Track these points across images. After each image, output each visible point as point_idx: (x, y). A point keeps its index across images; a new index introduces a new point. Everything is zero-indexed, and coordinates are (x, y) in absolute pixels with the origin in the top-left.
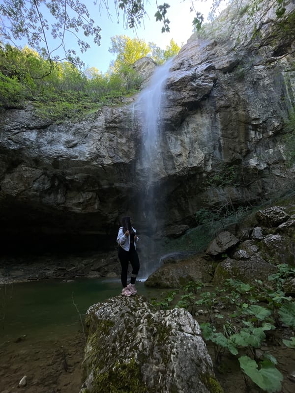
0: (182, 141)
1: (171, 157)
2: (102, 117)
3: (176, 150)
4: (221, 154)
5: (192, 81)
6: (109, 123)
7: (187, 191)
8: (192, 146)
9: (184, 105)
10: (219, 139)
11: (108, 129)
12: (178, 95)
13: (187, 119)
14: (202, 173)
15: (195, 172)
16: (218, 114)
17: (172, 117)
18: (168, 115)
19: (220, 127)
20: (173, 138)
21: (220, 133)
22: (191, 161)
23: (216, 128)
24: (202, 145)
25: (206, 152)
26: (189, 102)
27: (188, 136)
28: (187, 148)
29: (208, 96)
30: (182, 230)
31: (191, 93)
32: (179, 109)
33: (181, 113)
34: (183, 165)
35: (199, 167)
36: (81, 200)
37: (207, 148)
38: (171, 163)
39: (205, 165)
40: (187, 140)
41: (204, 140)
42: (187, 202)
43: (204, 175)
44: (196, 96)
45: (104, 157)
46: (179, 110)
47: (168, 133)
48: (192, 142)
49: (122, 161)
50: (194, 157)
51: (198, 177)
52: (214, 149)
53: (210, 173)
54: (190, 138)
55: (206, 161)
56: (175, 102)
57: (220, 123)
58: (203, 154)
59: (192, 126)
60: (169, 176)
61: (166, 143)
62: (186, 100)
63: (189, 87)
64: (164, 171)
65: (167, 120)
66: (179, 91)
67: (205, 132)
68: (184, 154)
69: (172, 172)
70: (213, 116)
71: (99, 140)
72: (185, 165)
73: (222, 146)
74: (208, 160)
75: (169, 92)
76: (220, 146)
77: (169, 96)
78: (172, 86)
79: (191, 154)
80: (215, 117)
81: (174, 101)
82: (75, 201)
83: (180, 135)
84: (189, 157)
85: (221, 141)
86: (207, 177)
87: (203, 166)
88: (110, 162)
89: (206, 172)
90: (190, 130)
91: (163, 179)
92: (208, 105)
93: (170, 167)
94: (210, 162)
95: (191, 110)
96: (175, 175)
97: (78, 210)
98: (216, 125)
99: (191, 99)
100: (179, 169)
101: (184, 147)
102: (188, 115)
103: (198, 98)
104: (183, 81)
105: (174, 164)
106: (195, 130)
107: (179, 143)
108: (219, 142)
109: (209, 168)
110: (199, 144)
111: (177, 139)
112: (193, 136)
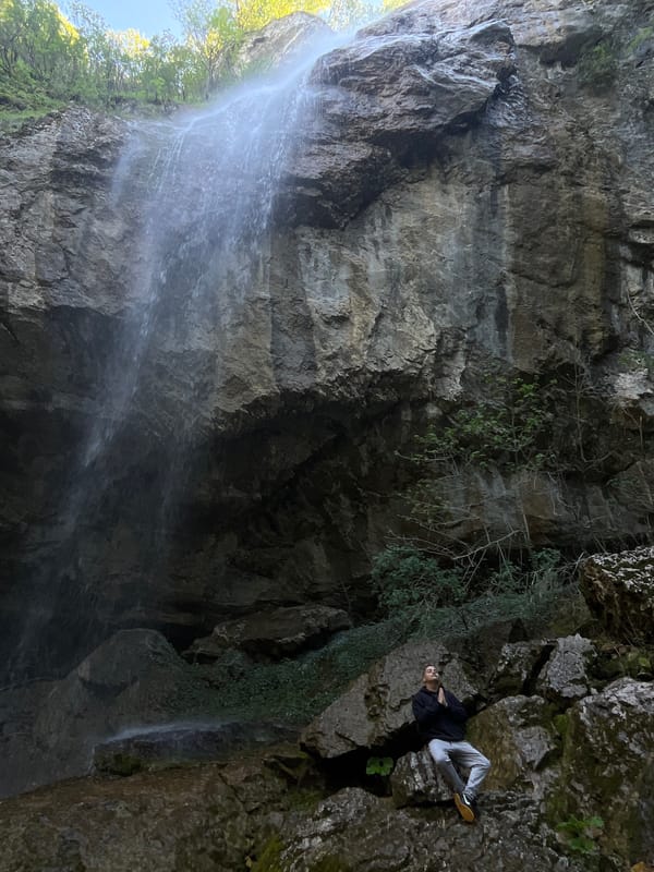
0: (355, 268)
1: (305, 325)
2: (48, 137)
3: (324, 300)
4: (503, 339)
5: (421, 61)
6: (72, 158)
7: (365, 470)
8: (394, 294)
9: (380, 139)
10: (502, 280)
11: (62, 178)
12: (363, 106)
13: (388, 196)
14: (424, 402)
15: (394, 397)
16: (506, 189)
17: (327, 176)
18: (313, 168)
19: (508, 235)
20: (322, 255)
21: (506, 256)
22: (381, 351)
23: (495, 237)
24: (433, 292)
25: (445, 323)
26: (400, 132)
27: (383, 254)
28: (376, 300)
29: (473, 121)
30: (308, 628)
31: (411, 103)
32: (360, 152)
33: (361, 167)
34: (347, 358)
35: (410, 378)
37: (449, 308)
38: (301, 346)
39: (439, 374)
40: (375, 268)
41: (445, 275)
42: (361, 518)
43: (433, 411)
44: (427, 114)
45: (16, 278)
46: (355, 157)
47: (308, 235)
48: (394, 279)
49: (91, 303)
50: (396, 335)
51: (407, 415)
52: (480, 313)
53: (451, 408)
54: (389, 264)
55: (442, 355)
56: (345, 127)
57: (508, 221)
58: (431, 330)
59: (402, 220)
60: (286, 394)
61: (293, 270)
62: (389, 125)
63: (405, 82)
64: (269, 373)
65: (307, 183)
66: (372, 93)
67: (449, 245)
68: (356, 320)
69: (299, 382)
70: (487, 192)
71: (16, 215)
72: (357, 362)
73: (511, 307)
74: (451, 355)
75: (333, 93)
76: (503, 305)
77: (328, 104)
78: (343, 73)
79: (387, 322)
80: (494, 196)
81: (343, 121)
83: (354, 247)
84: (376, 331)
85: (509, 289)
86: (443, 422)
87: (428, 374)
88: (34, 299)
89: (438, 400)
90: (394, 233)
91: (258, 404)
92: (470, 153)
93: (297, 361)
94: (459, 364)
95: (406, 162)
96: (309, 394)
98: (495, 227)
99: (407, 123)
100: (330, 371)
101: (360, 292)
102: (394, 182)
103: (435, 121)
104: (385, 59)
105: (312, 352)
106: (411, 238)
107: (345, 274)
108: (502, 292)
109: (453, 388)
110: (421, 291)
111: (336, 260)
112: (402, 258)
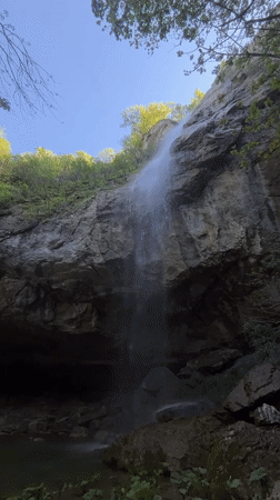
0: (204, 215)
1: (191, 241)
2: (93, 206)
3: (196, 229)
4: (274, 224)
5: (209, 132)
6: (101, 210)
7: (230, 290)
8: (223, 220)
9: (201, 165)
10: (267, 200)
11: (100, 218)
12: (191, 155)
13: (210, 183)
14: (247, 258)
15: (233, 259)
16: (258, 165)
17: (184, 186)
18: (179, 185)
19: (264, 182)
20: (191, 214)
21: (266, 191)
22: (223, 243)
23: (258, 185)
24: (238, 214)
25: (246, 225)
26: (208, 161)
27: (214, 206)
28: (216, 224)
29: (238, 142)
30: (223, 360)
31: (210, 148)
32: (195, 172)
33: (198, 177)
34: (210, 249)
35: (238, 250)
36: (74, 316)
37: (247, 218)
38: (192, 249)
39: (250, 245)
40: (212, 211)
41: (242, 206)
43: (252, 260)
44: (217, 150)
45: (94, 254)
46: (194, 174)
47: (184, 208)
48: (221, 214)
49: (118, 256)
50: (227, 235)
51: (241, 265)
52: (261, 217)
53: (260, 257)
54: (217, 209)
55: (249, 238)
56: (187, 165)
57: (262, 177)
58: (242, 229)
59: (218, 191)
60: (190, 268)
61: (182, 222)
62: (203, 159)
63: (205, 141)
64: (182, 262)
65: (178, 191)
66: (193, 149)
67: (240, 194)
68: (210, 234)
69: (194, 263)
70: (250, 169)
71: (90, 234)
72: (215, 250)
73: (274, 210)
74: (253, 236)
75: (180, 155)
76: (270, 210)
77: (179, 160)
78: (182, 146)
79: (222, 231)
80: (253, 169)
81: (186, 163)
82: (66, 318)
83: (202, 206)
84: (219, 236)
85: (271, 203)
86: (258, 264)
87: (246, 247)
88: (101, 260)
89: (253, 256)
90: (216, 197)
91: (181, 275)
92: (240, 155)
93: (190, 256)
94: (258, 239)
95: (213, 169)
96: (199, 267)
97: (71, 329)
98: (257, 181)
99: (210, 156)
100: (205, 256)
101: (209, 223)
102: (211, 177)
103: (220, 151)
104: (195, 136)
105: (197, 251)
106: (224, 196)
107: (201, 218)
108: (268, 206)
109: (258, 249)
110: (233, 215)
111: (197, 214)
112: (222, 205)
